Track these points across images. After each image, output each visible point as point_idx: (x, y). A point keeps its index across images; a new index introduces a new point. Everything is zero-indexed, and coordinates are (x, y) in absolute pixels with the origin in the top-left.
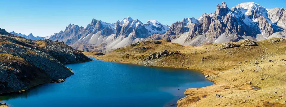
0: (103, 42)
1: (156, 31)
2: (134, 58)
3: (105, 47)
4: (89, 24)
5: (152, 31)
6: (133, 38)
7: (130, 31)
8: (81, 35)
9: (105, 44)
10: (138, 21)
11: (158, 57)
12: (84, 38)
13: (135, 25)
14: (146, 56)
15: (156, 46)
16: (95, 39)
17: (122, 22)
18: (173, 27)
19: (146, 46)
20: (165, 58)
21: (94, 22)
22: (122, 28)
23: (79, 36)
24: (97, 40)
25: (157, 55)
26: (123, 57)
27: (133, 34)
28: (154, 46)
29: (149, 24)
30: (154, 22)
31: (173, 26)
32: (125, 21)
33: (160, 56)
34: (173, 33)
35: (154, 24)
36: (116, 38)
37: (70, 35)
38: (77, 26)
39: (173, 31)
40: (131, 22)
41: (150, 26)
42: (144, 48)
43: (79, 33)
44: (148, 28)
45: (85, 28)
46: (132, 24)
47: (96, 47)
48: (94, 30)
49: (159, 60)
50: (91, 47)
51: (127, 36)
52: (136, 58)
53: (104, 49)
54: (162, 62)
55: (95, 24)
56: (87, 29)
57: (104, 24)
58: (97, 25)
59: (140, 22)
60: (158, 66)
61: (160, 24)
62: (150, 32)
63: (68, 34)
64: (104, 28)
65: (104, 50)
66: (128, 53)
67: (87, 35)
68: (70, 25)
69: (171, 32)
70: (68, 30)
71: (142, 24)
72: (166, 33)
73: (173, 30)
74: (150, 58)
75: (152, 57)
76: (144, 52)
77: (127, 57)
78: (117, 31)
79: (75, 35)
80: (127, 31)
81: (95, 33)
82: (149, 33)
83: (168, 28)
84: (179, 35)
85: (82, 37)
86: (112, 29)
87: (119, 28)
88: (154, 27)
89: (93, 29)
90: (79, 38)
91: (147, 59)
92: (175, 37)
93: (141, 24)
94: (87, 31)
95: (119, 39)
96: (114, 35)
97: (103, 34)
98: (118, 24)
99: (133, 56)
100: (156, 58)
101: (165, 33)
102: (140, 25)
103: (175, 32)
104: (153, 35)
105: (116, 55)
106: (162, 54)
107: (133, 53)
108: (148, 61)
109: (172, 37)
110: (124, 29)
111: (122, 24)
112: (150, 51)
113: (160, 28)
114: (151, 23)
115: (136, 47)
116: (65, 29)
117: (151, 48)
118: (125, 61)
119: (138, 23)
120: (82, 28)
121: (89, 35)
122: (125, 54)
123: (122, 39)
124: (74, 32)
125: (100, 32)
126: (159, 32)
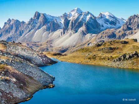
0: (49, 39)
1: (109, 25)
2: (101, 59)
3: (51, 45)
4: (32, 19)
5: (105, 25)
6: (84, 34)
7: (80, 25)
8: (23, 32)
9: (51, 42)
10: (88, 13)
11: (129, 58)
12: (26, 35)
13: (86, 18)
14: (115, 57)
15: (123, 47)
16: (39, 35)
17: (70, 15)
18: (130, 22)
19: (112, 46)
20: (136, 59)
21: (38, 15)
22: (71, 21)
23: (20, 32)
24: (42, 37)
25: (128, 56)
26: (90, 58)
27: (83, 28)
28: (121, 46)
29: (102, 16)
30: (107, 14)
31: (130, 19)
32: (73, 13)
33: (130, 57)
34: (129, 29)
35: (107, 17)
36: (64, 33)
37: (9, 32)
38: (17, 21)
39: (129, 26)
40: (81, 15)
41: (102, 19)
42: (111, 49)
43: (20, 29)
44: (100, 22)
45: (27, 22)
46: (82, 17)
47: (41, 45)
48: (39, 24)
49: (130, 62)
50: (35, 45)
51: (76, 32)
52: (104, 59)
53: (51, 46)
54: (133, 63)
55: (38, 18)
56: (29, 24)
57: (49, 17)
58: (41, 19)
59: (91, 14)
60: (130, 67)
61: (114, 17)
62: (103, 26)
63: (7, 31)
64: (49, 22)
65: (51, 48)
66: (95, 53)
67: (30, 31)
68: (9, 20)
69: (128, 27)
70: (8, 26)
71: (94, 16)
72: (122, 28)
73: (130, 24)
74: (120, 59)
75: (122, 58)
76: (112, 52)
77: (94, 58)
78: (65, 26)
79: (16, 31)
80: (76, 25)
81: (39, 28)
82: (102, 28)
83: (123, 22)
84: (136, 31)
85: (24, 33)
86: (59, 23)
87: (67, 22)
88: (107, 21)
89: (37, 23)
90: (21, 35)
91: (117, 60)
92: (132, 33)
93: (93, 18)
94: (30, 26)
95: (67, 35)
96: (62, 30)
97: (48, 29)
98: (65, 16)
99: (100, 57)
100: (126, 59)
101: (120, 27)
102: (91, 18)
103: (131, 26)
104: (107, 31)
105: (81, 56)
106: (133, 56)
107: (100, 54)
108: (118, 63)
109: (128, 32)
110: (72, 23)
111: (69, 17)
112: (118, 51)
113: (114, 22)
114: (104, 15)
115: (102, 47)
116: (4, 25)
117: (118, 48)
118: (92, 62)
119: (89, 16)
120: (23, 22)
121: (32, 31)
122: (91, 54)
123: (71, 35)
124: (14, 28)
125: (45, 27)
126: (113, 26)
